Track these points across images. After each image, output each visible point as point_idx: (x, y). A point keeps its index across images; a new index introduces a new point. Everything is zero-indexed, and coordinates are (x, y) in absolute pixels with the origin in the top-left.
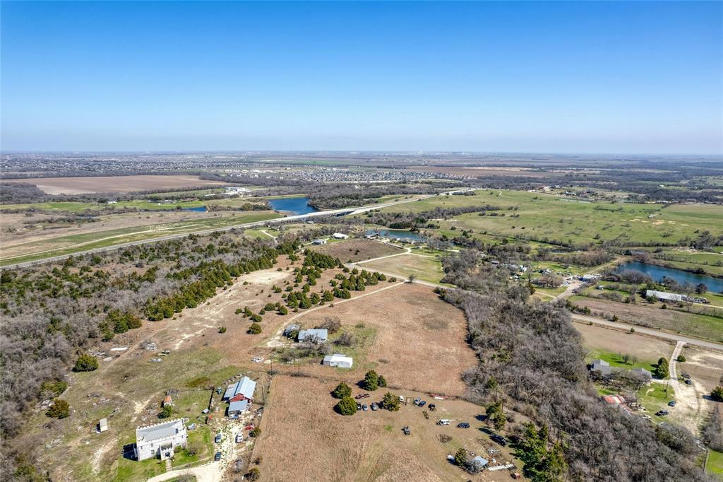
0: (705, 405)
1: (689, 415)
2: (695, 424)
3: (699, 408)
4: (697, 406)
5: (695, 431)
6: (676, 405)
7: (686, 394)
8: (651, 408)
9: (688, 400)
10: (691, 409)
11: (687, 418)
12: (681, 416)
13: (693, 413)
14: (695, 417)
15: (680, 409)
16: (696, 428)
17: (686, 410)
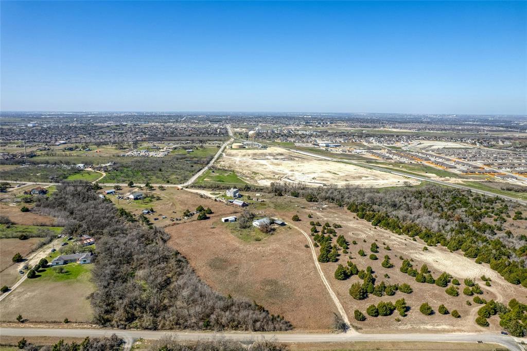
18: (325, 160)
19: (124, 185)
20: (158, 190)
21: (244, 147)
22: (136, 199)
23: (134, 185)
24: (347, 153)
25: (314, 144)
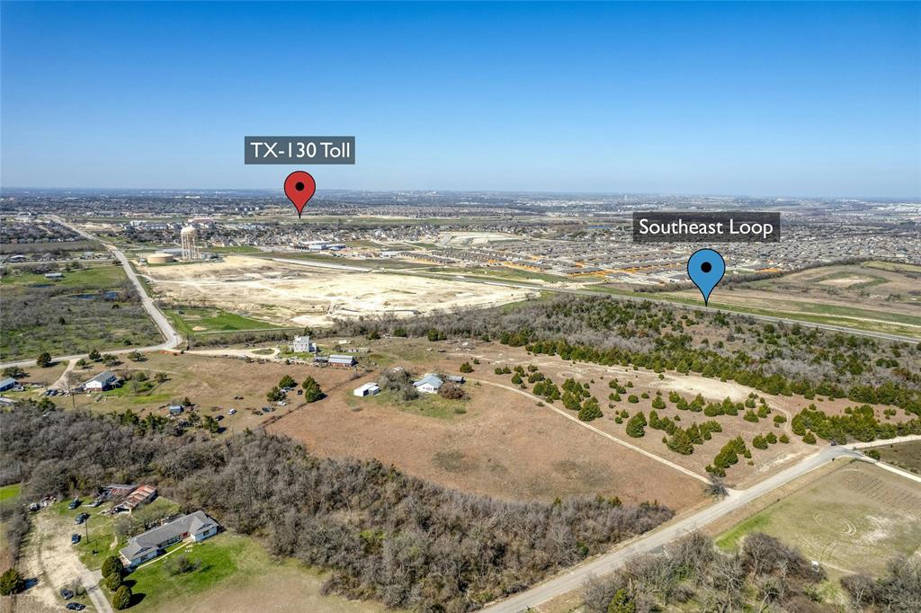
0: (32, 568)
1: (50, 537)
2: (40, 530)
3: (39, 557)
4: (43, 558)
5: (38, 522)
6: (70, 542)
7: (65, 569)
8: (97, 519)
9: (58, 559)
10: (50, 548)
11: (51, 532)
12: (60, 530)
13: (46, 544)
14: (42, 539)
15: (63, 540)
16: (38, 526)
17: (56, 542)
18: (360, 272)
19: (28, 363)
20: (128, 361)
21: (175, 261)
22: (107, 388)
23: (54, 360)
24: (374, 258)
25: (296, 247)
